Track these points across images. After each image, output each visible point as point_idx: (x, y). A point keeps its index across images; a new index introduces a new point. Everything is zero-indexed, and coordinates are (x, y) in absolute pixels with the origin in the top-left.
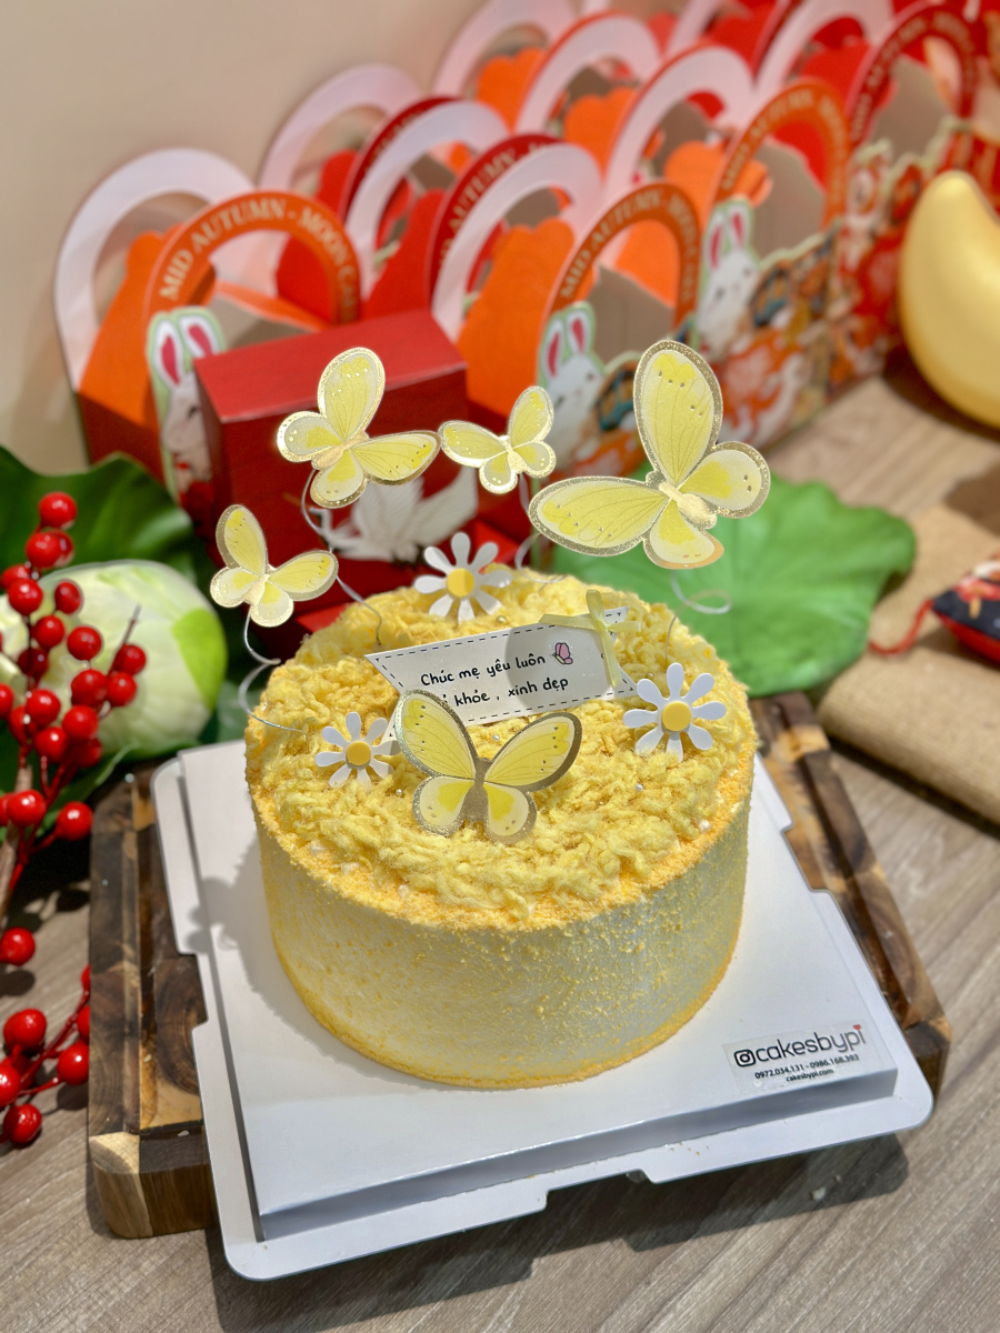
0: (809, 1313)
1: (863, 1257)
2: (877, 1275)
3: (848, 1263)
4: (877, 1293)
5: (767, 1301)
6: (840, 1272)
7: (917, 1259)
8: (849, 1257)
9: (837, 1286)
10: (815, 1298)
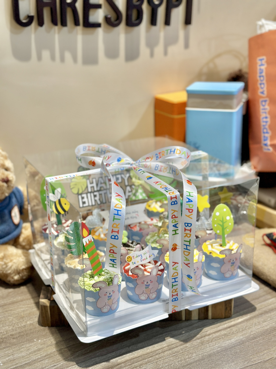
0: (162, 360)
1: (180, 354)
2: (181, 357)
3: (176, 354)
4: (179, 360)
5: (153, 356)
6: (173, 355)
7: (192, 357)
8: (177, 353)
9: (171, 357)
10: (165, 358)
